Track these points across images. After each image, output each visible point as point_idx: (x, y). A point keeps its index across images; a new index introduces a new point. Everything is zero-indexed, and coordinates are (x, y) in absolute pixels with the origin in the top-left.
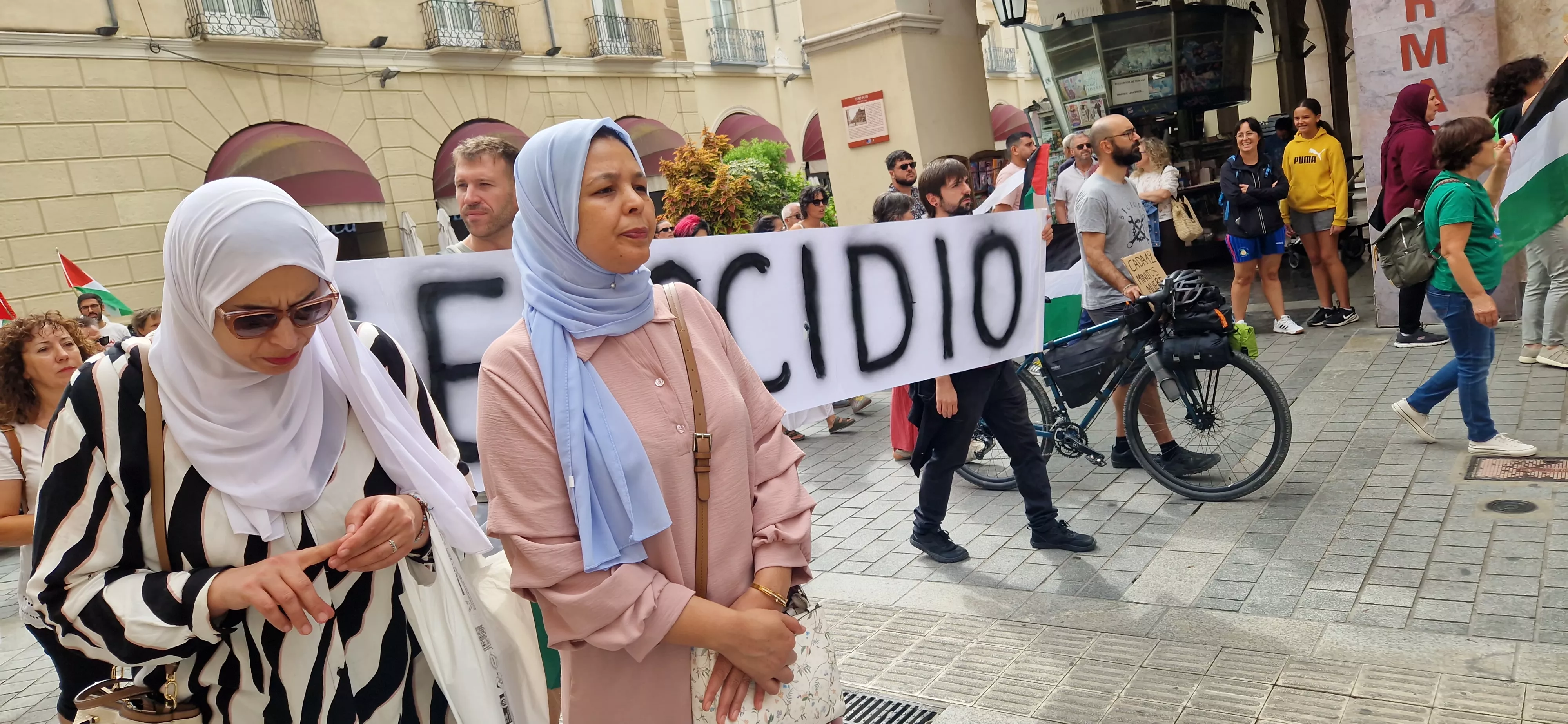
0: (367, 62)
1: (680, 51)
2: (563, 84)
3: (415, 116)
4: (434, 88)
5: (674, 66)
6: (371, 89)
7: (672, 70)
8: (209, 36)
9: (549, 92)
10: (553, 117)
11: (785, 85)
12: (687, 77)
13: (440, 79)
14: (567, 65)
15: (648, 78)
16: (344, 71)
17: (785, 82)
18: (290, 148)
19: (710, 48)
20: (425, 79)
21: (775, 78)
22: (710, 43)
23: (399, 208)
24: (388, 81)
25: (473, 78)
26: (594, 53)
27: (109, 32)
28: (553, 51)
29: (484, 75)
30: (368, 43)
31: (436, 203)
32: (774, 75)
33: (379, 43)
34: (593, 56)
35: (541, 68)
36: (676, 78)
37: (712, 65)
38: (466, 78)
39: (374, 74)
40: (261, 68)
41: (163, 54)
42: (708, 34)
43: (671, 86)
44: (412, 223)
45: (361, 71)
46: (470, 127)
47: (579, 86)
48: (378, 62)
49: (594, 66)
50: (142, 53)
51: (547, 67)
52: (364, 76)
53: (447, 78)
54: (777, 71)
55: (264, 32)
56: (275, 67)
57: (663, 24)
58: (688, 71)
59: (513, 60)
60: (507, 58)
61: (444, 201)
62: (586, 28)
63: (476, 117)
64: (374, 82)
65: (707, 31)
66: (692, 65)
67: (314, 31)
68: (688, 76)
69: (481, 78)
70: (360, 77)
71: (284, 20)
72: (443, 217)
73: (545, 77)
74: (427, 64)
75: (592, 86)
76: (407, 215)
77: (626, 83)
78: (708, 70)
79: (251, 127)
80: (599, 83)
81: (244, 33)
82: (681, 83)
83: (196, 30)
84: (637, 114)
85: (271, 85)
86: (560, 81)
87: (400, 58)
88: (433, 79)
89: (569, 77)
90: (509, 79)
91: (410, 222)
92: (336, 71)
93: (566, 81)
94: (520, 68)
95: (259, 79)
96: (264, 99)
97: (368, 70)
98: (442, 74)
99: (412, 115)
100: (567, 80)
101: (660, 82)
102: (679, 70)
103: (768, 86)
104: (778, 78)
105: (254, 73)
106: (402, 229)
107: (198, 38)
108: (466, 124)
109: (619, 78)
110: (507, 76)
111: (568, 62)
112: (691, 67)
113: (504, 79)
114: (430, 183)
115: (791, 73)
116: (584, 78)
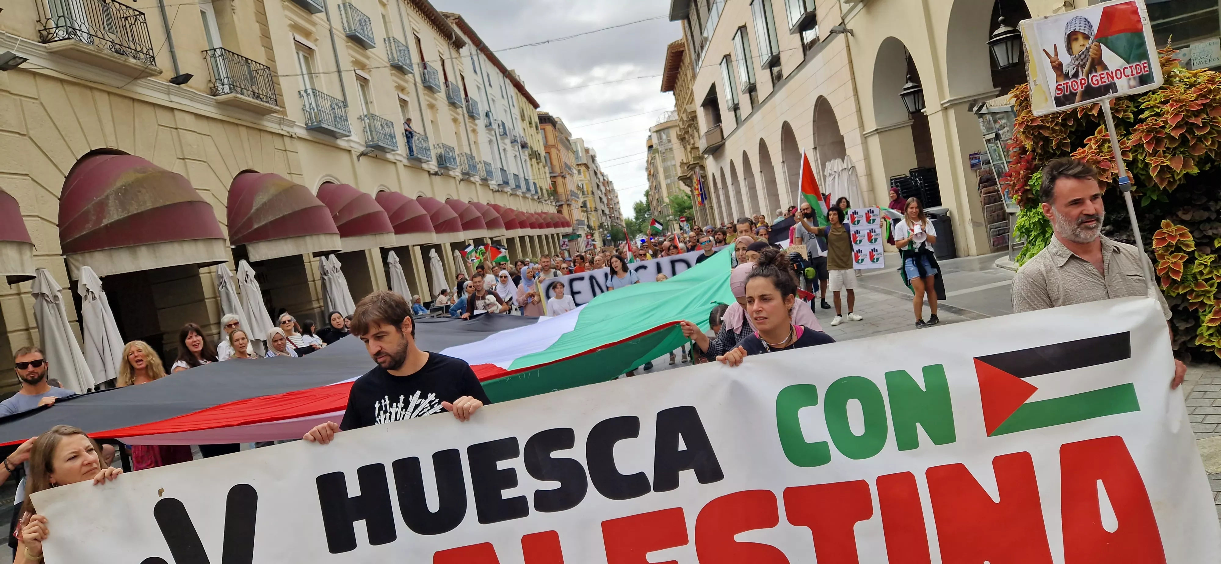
1: (284, 107)
2: (190, 122)
3: (32, 133)
4: (52, 96)
5: (280, 122)
7: (277, 126)
9: (176, 129)
10: (183, 159)
11: (359, 160)
12: (291, 137)
13: (60, 87)
14: (191, 100)
15: (260, 130)
17: (359, 157)
19: (304, 110)
20: (40, 81)
21: (349, 151)
22: (304, 105)
25: (97, 94)
26: (214, 92)
28: (181, 79)
29: (109, 93)
31: (66, 261)
32: (350, 149)
34: (214, 96)
35: (165, 97)
36: (282, 135)
37: (307, 129)
38: (88, 92)
42: (301, 96)
43: (278, 143)
44: (54, 286)
46: (100, 158)
47: (205, 127)
49: (214, 107)
51: (172, 98)
53: (69, 88)
54: (352, 144)
58: (291, 131)
59: (139, 81)
61: (78, 257)
62: (204, 62)
63: (105, 147)
65: (299, 92)
66: (292, 124)
68: (294, 136)
69: (105, 96)
72: (89, 277)
73: (172, 109)
74: (42, 62)
75: (215, 130)
76: (48, 273)
77: (243, 131)
78: (303, 133)
80: (221, 128)
82: (287, 140)
84: (256, 170)
86: (187, 117)
87: (11, 47)
88: (52, 84)
89: (195, 115)
90: (136, 104)
91: (53, 283)
93: (192, 119)
94: (147, 92)
98: (61, 80)
99: (28, 132)
100: (193, 117)
101: (269, 137)
102: (286, 128)
103: (345, 157)
104: (353, 152)
108: (94, 153)
109: (237, 125)
110: (134, 100)
111: (193, 97)
112: (292, 127)
113: (131, 102)
114: (55, 232)
115: (362, 149)
116: (207, 118)
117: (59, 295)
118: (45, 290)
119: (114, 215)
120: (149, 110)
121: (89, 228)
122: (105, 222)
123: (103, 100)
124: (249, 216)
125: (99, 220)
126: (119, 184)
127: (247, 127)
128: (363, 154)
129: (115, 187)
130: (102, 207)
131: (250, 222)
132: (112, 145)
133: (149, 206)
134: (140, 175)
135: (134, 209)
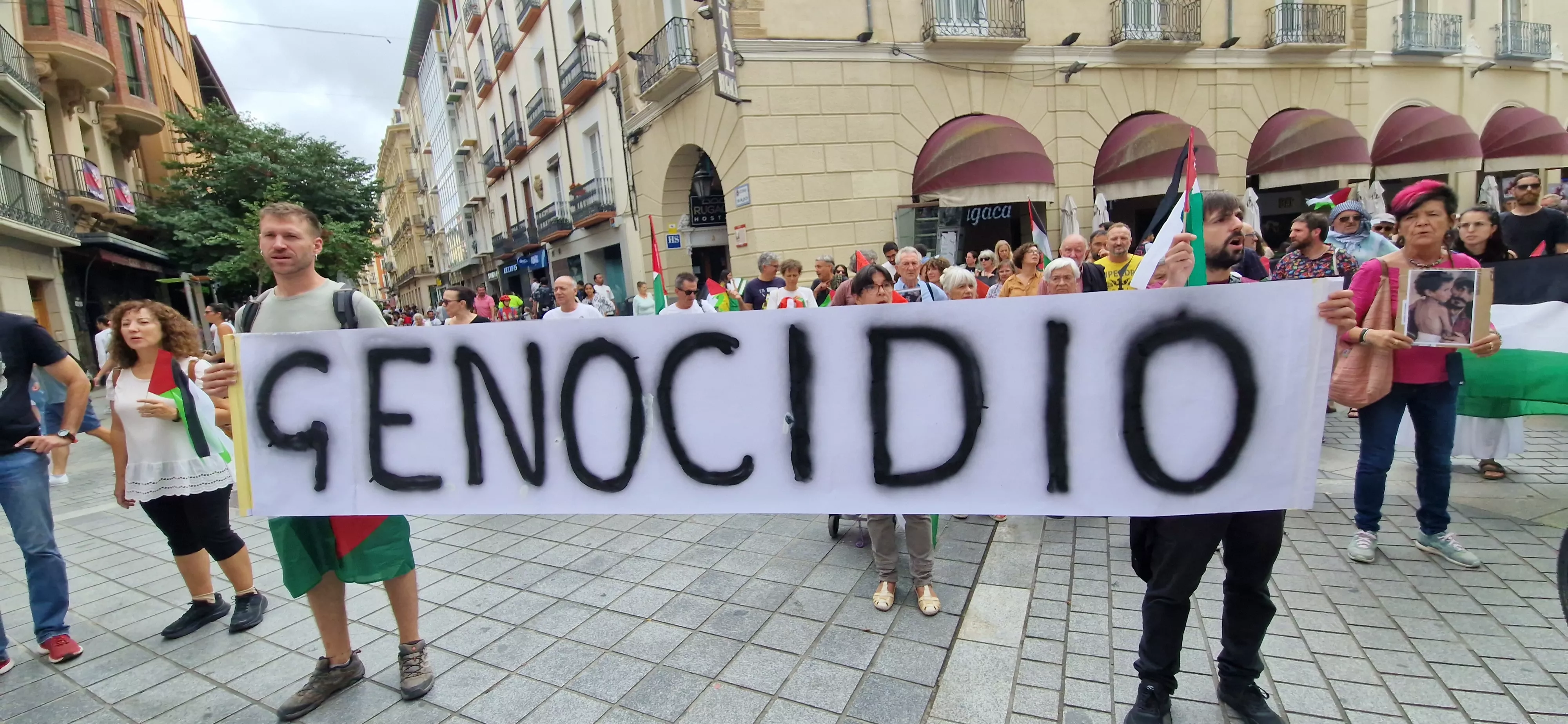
0: (1057, 59)
1: (1361, 40)
2: (1232, 77)
3: (1090, 109)
4: (1110, 81)
5: (1352, 55)
6: (1057, 83)
7: (1348, 60)
8: (938, 37)
9: (1216, 85)
10: (1216, 109)
11: (1473, 76)
12: (1363, 67)
13: (1116, 75)
14: (1239, 57)
15: (1320, 69)
16: (1036, 68)
17: (1473, 74)
18: (987, 132)
19: (1395, 36)
20: (1104, 74)
21: (1462, 68)
22: (1396, 31)
23: (1063, 192)
24: (1073, 75)
25: (1147, 73)
26: (1266, 45)
27: (865, 37)
28: (1229, 43)
29: (1157, 70)
30: (1061, 42)
31: (1094, 190)
32: (1462, 65)
33: (1071, 40)
34: (1266, 48)
35: (1213, 61)
36: (1351, 68)
37: (1392, 55)
38: (1140, 73)
39: (1061, 71)
40: (971, 67)
41: (902, 57)
42: (1393, 23)
43: (1343, 77)
44: (1074, 206)
45: (1052, 67)
46: (1136, 119)
47: (1247, 78)
48: (1067, 59)
49: (1266, 57)
50: (886, 56)
51: (1219, 60)
52: (1052, 72)
53: (1124, 73)
54: (1467, 60)
55: (980, 32)
56: (982, 66)
57: (1350, 11)
58: (1365, 61)
60: (1184, 51)
61: (1102, 187)
62: (1262, 20)
63: (1143, 109)
64: (1060, 78)
65: (1392, 19)
66: (1371, 54)
67: (1019, 30)
69: (1155, 72)
70: (1049, 73)
71: (997, 21)
72: (1101, 201)
73: (1215, 70)
74: (1108, 60)
75: (1259, 79)
76: (1071, 199)
77: (1295, 75)
78: (1387, 60)
79: (956, 118)
80: (1267, 76)
81: (965, 33)
82: (1355, 73)
83: (928, 34)
84: (1301, 107)
85: (977, 81)
86: (1229, 74)
87: (1086, 55)
88: (1112, 73)
89: (1240, 70)
90: (1181, 73)
91: (1073, 204)
92: (1030, 68)
93: (1235, 74)
94: (1193, 61)
95: (968, 77)
96: (970, 93)
97: (1057, 66)
98: (1120, 69)
99: (1087, 109)
100: (1236, 72)
101: (1332, 73)
102: (1358, 60)
103: (1453, 76)
104: (1465, 68)
105: (965, 72)
106: (1064, 211)
107: (929, 40)
108: (1133, 116)
109: (1290, 69)
110: (1179, 70)
111: (1241, 54)
112: (1370, 57)
113: (1175, 73)
114: (1092, 171)
115: (1482, 62)
116: (1253, 70)
117: (1074, 212)
118: (1067, 209)
119: (1129, 159)
120: (1193, 75)
121: (1111, 168)
122: (1121, 164)
123: (1151, 77)
124: (1269, 150)
125: (1118, 163)
126: (1136, 138)
127: (1302, 69)
128: (1481, 69)
129: (1134, 140)
130: (1122, 154)
131: (1268, 155)
132: (1150, 108)
133: (1153, 151)
134: (1154, 130)
135: (1141, 155)
